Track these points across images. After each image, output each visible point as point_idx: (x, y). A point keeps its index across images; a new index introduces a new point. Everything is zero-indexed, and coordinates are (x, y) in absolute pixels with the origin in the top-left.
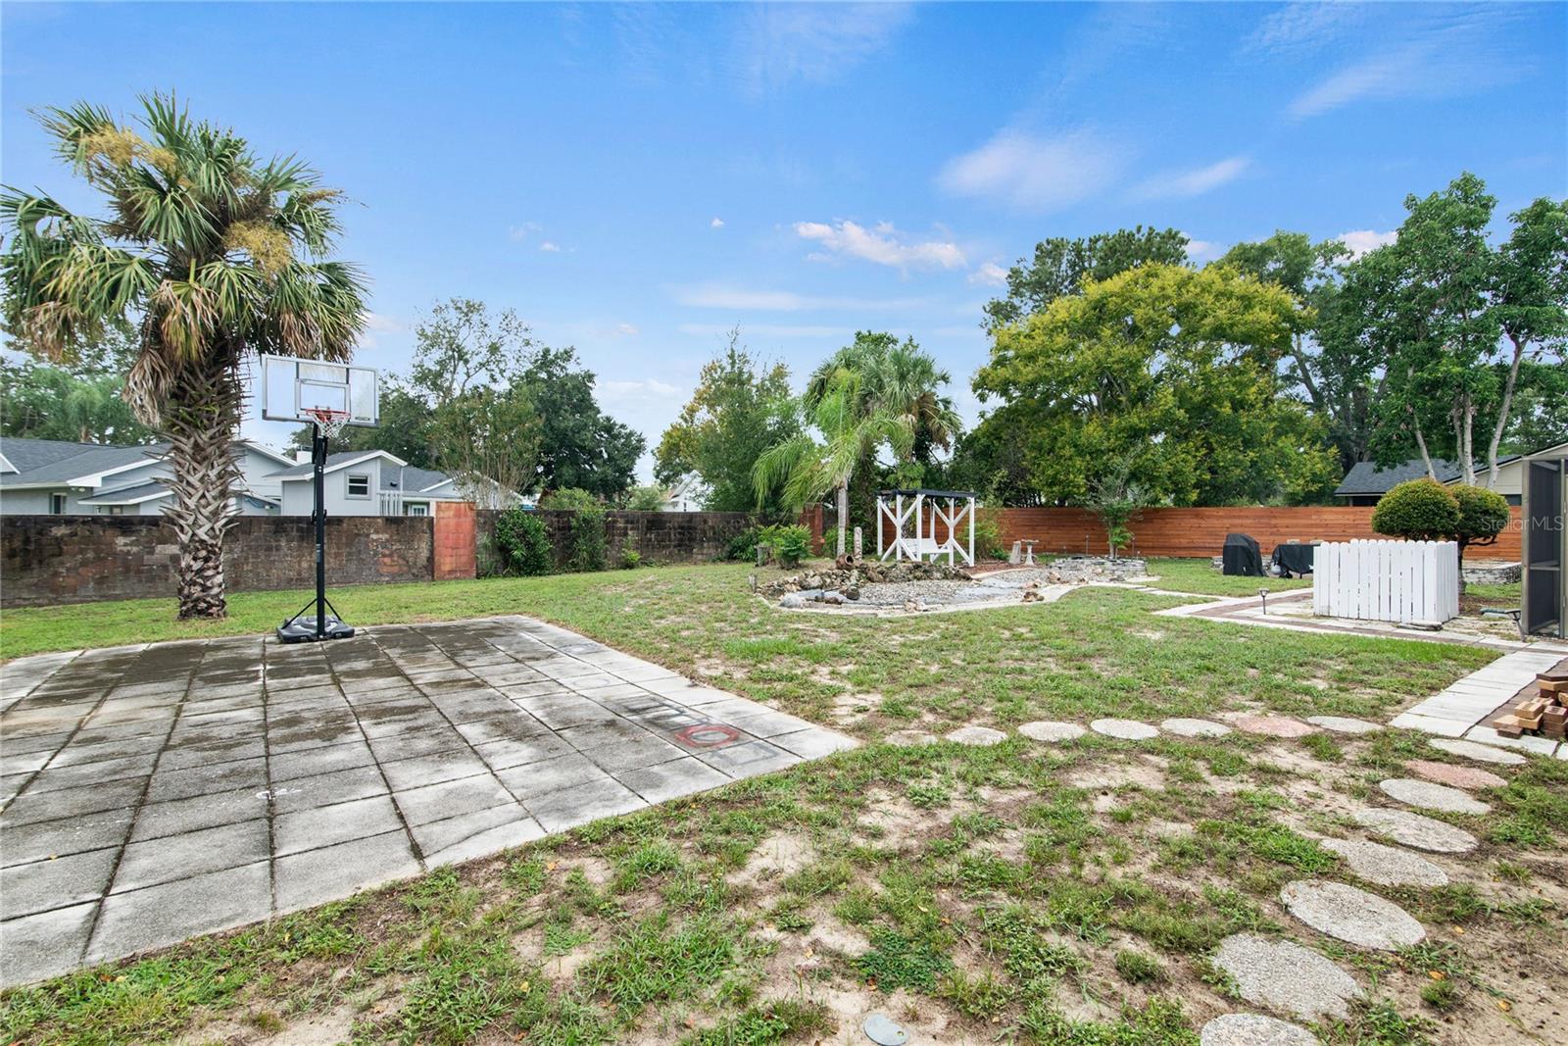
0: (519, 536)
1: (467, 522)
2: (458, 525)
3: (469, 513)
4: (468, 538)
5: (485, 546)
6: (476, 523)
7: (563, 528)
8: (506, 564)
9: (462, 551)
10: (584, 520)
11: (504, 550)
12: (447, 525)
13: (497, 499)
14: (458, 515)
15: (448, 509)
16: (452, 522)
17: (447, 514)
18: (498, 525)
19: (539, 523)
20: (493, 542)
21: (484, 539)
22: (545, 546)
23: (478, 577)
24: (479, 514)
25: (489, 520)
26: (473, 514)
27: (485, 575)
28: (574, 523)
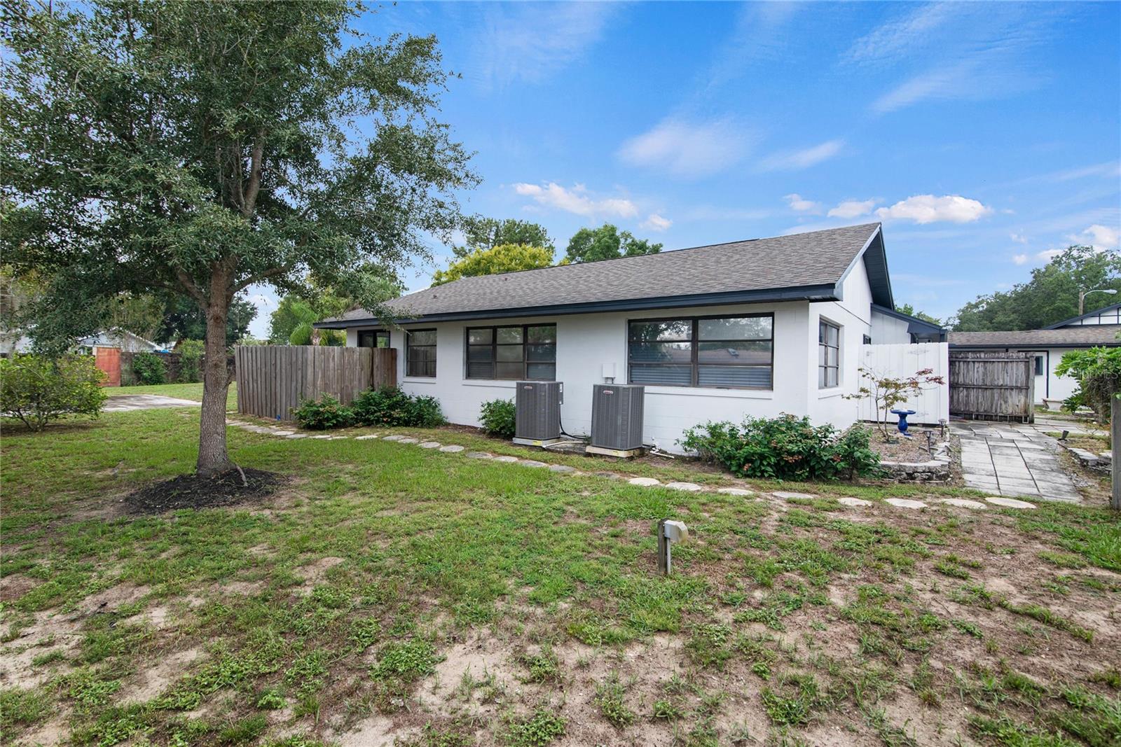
0: (147, 366)
1: (115, 358)
2: (110, 359)
3: (116, 353)
4: (116, 366)
5: (126, 371)
6: (121, 359)
7: (175, 363)
8: (139, 379)
9: (112, 373)
10: (187, 359)
11: (138, 373)
12: (103, 359)
13: (133, 346)
14: (110, 354)
15: (104, 351)
16: (107, 358)
17: (103, 354)
18: (135, 360)
19: (159, 359)
20: (131, 369)
21: (125, 367)
22: (163, 371)
23: (122, 386)
24: (123, 354)
25: (128, 357)
26: (119, 354)
27: (126, 385)
28: (181, 360)
